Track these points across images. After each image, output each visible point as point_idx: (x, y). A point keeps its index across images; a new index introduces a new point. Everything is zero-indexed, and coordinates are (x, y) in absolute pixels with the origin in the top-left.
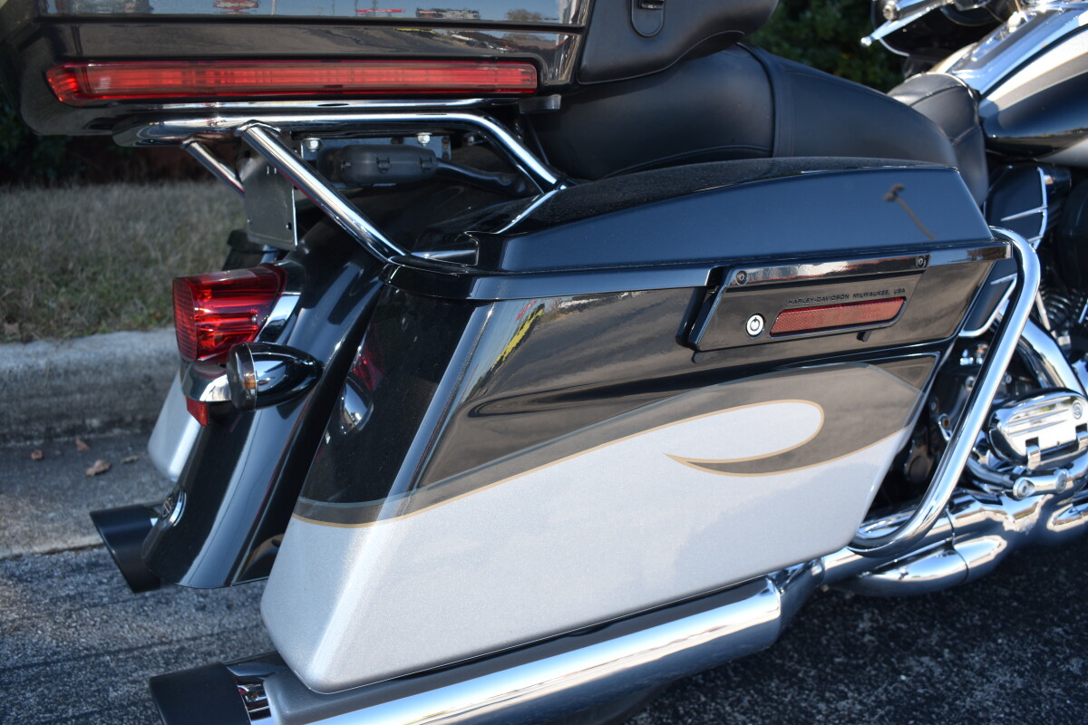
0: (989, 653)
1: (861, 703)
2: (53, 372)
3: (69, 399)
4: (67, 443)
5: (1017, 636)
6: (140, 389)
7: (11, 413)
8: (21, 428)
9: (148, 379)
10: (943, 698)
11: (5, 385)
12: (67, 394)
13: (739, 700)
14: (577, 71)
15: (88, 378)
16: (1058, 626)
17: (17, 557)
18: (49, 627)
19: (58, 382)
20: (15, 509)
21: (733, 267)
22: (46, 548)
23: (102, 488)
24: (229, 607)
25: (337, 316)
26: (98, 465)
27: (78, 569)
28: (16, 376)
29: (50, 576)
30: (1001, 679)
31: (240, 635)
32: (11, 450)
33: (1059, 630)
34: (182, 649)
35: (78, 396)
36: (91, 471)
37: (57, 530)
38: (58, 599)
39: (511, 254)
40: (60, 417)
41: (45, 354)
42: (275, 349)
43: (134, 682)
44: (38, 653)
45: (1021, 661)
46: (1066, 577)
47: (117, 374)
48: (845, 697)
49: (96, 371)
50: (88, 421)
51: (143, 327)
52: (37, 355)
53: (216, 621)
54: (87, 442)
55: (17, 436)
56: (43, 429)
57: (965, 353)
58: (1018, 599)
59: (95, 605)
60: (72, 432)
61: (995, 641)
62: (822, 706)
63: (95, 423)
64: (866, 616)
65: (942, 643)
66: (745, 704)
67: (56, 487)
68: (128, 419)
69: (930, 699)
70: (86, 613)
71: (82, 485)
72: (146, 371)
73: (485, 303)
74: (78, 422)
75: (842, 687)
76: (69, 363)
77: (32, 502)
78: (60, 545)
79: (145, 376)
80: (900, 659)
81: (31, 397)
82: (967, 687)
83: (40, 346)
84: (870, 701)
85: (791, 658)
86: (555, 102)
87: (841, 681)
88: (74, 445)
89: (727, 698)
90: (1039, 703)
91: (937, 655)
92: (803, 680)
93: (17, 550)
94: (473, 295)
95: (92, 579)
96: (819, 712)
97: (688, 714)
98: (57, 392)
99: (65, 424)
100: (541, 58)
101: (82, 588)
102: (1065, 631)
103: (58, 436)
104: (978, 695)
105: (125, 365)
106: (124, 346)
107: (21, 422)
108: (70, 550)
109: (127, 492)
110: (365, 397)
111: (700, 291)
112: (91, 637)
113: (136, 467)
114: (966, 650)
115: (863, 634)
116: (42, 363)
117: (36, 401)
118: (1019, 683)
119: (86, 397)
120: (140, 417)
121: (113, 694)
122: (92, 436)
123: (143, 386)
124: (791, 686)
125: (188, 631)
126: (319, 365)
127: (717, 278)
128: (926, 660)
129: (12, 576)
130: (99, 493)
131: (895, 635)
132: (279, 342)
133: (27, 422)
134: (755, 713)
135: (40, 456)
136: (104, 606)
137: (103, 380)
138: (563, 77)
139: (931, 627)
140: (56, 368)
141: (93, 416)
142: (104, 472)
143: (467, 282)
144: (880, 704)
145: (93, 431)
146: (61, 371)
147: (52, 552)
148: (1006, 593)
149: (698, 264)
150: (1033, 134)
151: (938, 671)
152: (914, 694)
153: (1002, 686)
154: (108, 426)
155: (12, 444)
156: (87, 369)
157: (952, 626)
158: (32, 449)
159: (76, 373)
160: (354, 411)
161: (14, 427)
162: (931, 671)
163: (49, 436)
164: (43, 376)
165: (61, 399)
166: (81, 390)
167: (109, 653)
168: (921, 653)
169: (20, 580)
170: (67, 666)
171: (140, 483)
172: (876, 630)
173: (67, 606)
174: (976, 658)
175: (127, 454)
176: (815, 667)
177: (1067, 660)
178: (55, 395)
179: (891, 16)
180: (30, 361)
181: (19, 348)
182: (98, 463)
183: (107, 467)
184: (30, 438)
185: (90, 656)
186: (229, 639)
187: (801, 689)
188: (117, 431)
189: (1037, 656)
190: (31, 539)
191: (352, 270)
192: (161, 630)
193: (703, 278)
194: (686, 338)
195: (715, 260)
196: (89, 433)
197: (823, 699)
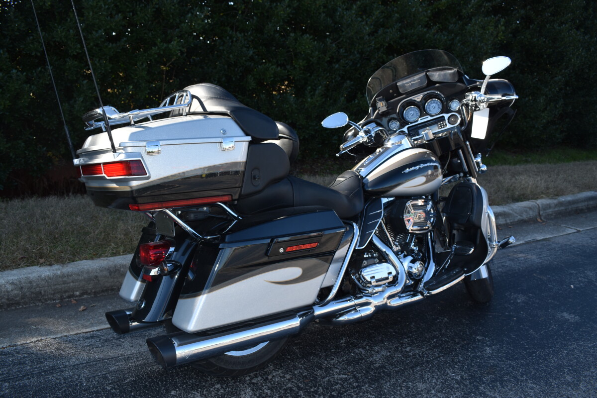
0: (381, 347)
1: (338, 361)
2: (63, 276)
3: (69, 285)
4: (68, 301)
5: (391, 342)
6: (93, 280)
7: (48, 291)
8: (52, 296)
9: (96, 277)
10: (363, 359)
11: (47, 281)
12: (68, 283)
13: (300, 362)
14: (240, 195)
15: (75, 277)
16: (406, 339)
17: (66, 336)
18: (84, 353)
19: (65, 279)
20: (58, 322)
21: (275, 238)
22: (74, 333)
23: (86, 315)
24: (141, 346)
25: (183, 254)
26: (82, 308)
27: (87, 338)
28: (50, 278)
29: (79, 340)
30: (383, 353)
31: (146, 353)
32: (49, 304)
33: (406, 340)
34: (128, 357)
35: (72, 284)
36: (80, 310)
37: (76, 328)
38: (85, 346)
39: (227, 238)
40: (65, 292)
41: (59, 269)
42: (170, 261)
43: (116, 366)
44: (84, 360)
45: (391, 349)
46: (414, 325)
47: (85, 275)
48: (333, 359)
49: (78, 275)
50: (75, 293)
51: (92, 258)
52: (56, 270)
53: (137, 349)
54: (75, 300)
55: (51, 299)
56: (59, 296)
57: (366, 254)
58: (395, 332)
59: (97, 347)
60: (69, 297)
61: (384, 344)
62: (326, 362)
63: (78, 293)
64: (344, 339)
65: (367, 345)
66: (302, 362)
67: (70, 315)
68: (89, 292)
69: (359, 359)
70: (95, 349)
71: (79, 314)
72: (96, 274)
73: (222, 249)
74: (72, 293)
75: (333, 357)
76: (68, 272)
77: (63, 320)
78: (79, 332)
79: (95, 276)
80: (352, 350)
81: (56, 285)
82: (372, 356)
83: (56, 267)
84: (341, 360)
85: (318, 351)
86: (236, 202)
87: (333, 356)
88: (71, 301)
89: (297, 361)
90: (393, 359)
91: (364, 348)
92: (321, 356)
93: (65, 334)
94: (220, 247)
95: (93, 341)
96: (324, 363)
97: (284, 365)
98: (64, 283)
99: (67, 294)
100: (233, 194)
101: (91, 343)
102: (408, 340)
103: (65, 299)
104: (375, 357)
105: (88, 272)
106: (86, 265)
107: (52, 294)
108: (84, 333)
109: (96, 315)
110: (193, 272)
111: (269, 244)
112: (99, 355)
113: (95, 307)
114: (374, 347)
115: (342, 343)
116: (59, 272)
117: (57, 286)
118: (388, 354)
119: (74, 284)
120: (93, 291)
121: (111, 369)
122: (77, 298)
123: (94, 279)
124: (317, 357)
125: (129, 353)
126: (181, 264)
127: (272, 241)
128: (360, 349)
129: (66, 341)
130: (86, 316)
131: (352, 344)
132: (170, 259)
133: (54, 294)
134: (305, 364)
135: (60, 306)
136: (100, 347)
137: (80, 278)
138: (236, 197)
139: (364, 341)
140: (64, 274)
141: (77, 291)
142: (85, 310)
143: (218, 245)
144: (343, 361)
145: (77, 296)
146: (66, 275)
147: (77, 334)
148: (392, 331)
149: (268, 238)
150: (381, 188)
151: (363, 352)
152: (355, 358)
153: (383, 355)
154: (82, 294)
155: (49, 302)
156: (75, 274)
157: (372, 341)
158: (56, 304)
159: (71, 276)
160: (191, 276)
161: (49, 296)
162: (361, 352)
163: (62, 299)
164: (60, 277)
165: (66, 285)
166: (73, 282)
167: (106, 359)
168: (359, 348)
169: (70, 342)
170: (94, 363)
171: (99, 312)
172: (346, 343)
173: (88, 348)
174: (376, 349)
175: (91, 304)
176: (325, 352)
177: (406, 348)
178: (64, 284)
179: (342, 150)
180: (55, 272)
181: (49, 268)
182: (82, 307)
183: (85, 308)
184: (55, 300)
185: (101, 360)
186: (142, 354)
187: (320, 358)
188: (85, 296)
189: (397, 348)
190: (68, 331)
191: (187, 241)
192: (121, 353)
193: (269, 241)
194: (266, 254)
195: (272, 237)
196: (76, 297)
197: (326, 360)
